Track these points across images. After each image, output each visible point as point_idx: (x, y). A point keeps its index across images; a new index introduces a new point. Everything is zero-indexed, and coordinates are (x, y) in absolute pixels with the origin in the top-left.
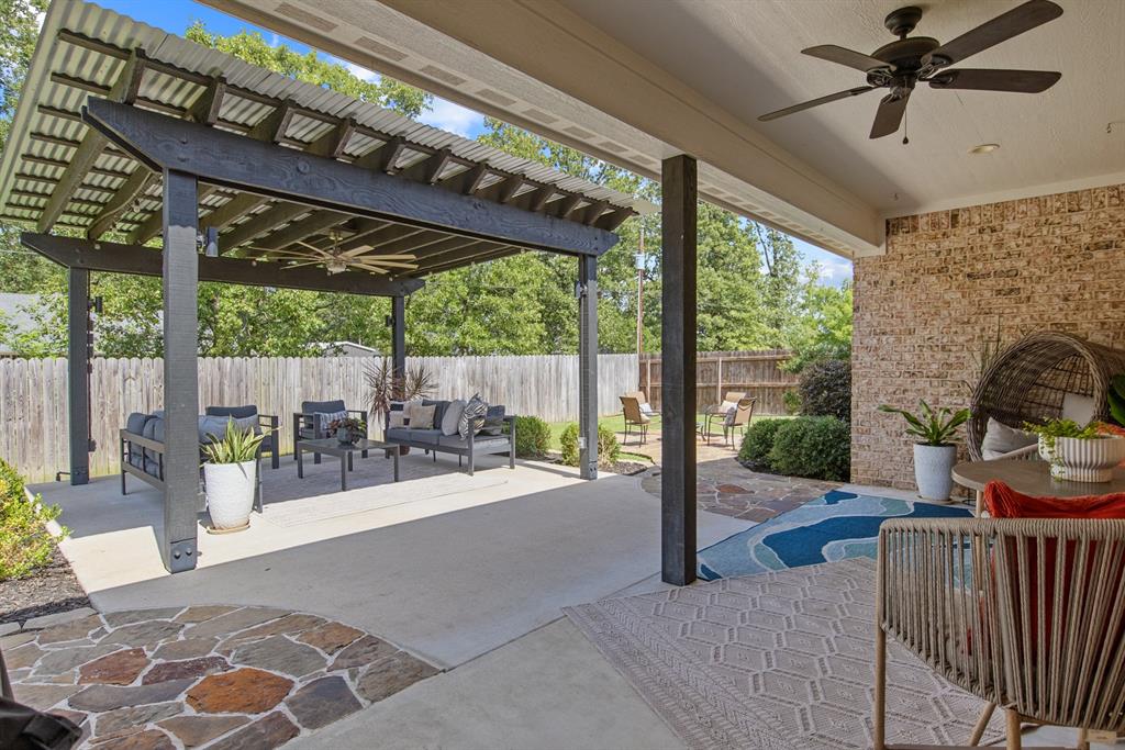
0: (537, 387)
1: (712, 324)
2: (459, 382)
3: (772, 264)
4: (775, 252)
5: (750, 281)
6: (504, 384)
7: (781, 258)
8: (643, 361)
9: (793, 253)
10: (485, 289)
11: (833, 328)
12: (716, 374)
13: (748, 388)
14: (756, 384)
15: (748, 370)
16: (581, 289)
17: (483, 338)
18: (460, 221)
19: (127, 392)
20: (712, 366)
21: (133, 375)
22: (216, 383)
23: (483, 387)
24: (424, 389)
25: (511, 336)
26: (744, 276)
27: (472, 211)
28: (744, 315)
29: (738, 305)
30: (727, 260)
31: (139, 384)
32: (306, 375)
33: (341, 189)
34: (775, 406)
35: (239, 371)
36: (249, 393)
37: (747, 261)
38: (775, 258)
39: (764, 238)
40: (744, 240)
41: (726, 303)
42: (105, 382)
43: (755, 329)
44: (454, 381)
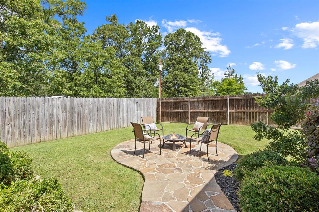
0: (107, 113)
1: (184, 90)
3: (202, 73)
4: (203, 70)
5: (196, 77)
6: (86, 111)
7: (204, 71)
8: (158, 101)
9: (208, 70)
11: (219, 93)
12: (188, 107)
13: (202, 112)
14: (205, 111)
15: (202, 105)
20: (187, 103)
26: (194, 76)
28: (194, 88)
29: (192, 85)
30: (189, 70)
34: (213, 120)
37: (195, 71)
38: (202, 71)
39: (199, 65)
40: (194, 64)
41: (189, 84)
43: (197, 92)
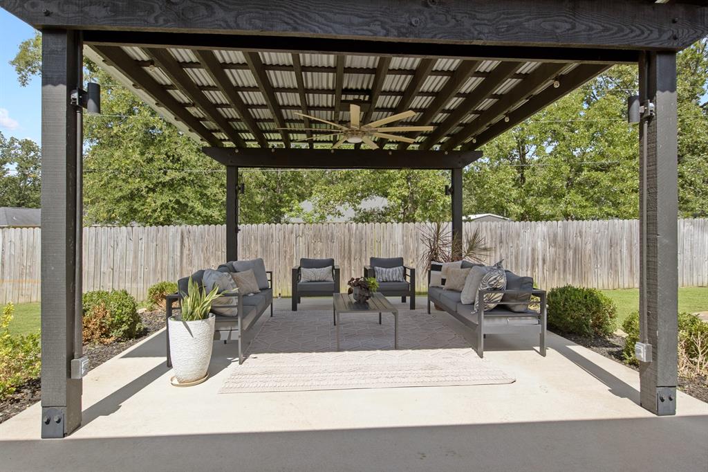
2: (539, 244)
10: (588, 166)
16: (642, 109)
17: (585, 207)
18: (398, 29)
19: (298, 245)
21: (301, 235)
22: (347, 239)
23: (565, 249)
24: (476, 251)
25: (616, 205)
27: (419, 12)
31: (304, 240)
32: (406, 236)
33: (220, 13)
35: (361, 233)
36: (367, 248)
42: (287, 239)
44: (535, 243)
